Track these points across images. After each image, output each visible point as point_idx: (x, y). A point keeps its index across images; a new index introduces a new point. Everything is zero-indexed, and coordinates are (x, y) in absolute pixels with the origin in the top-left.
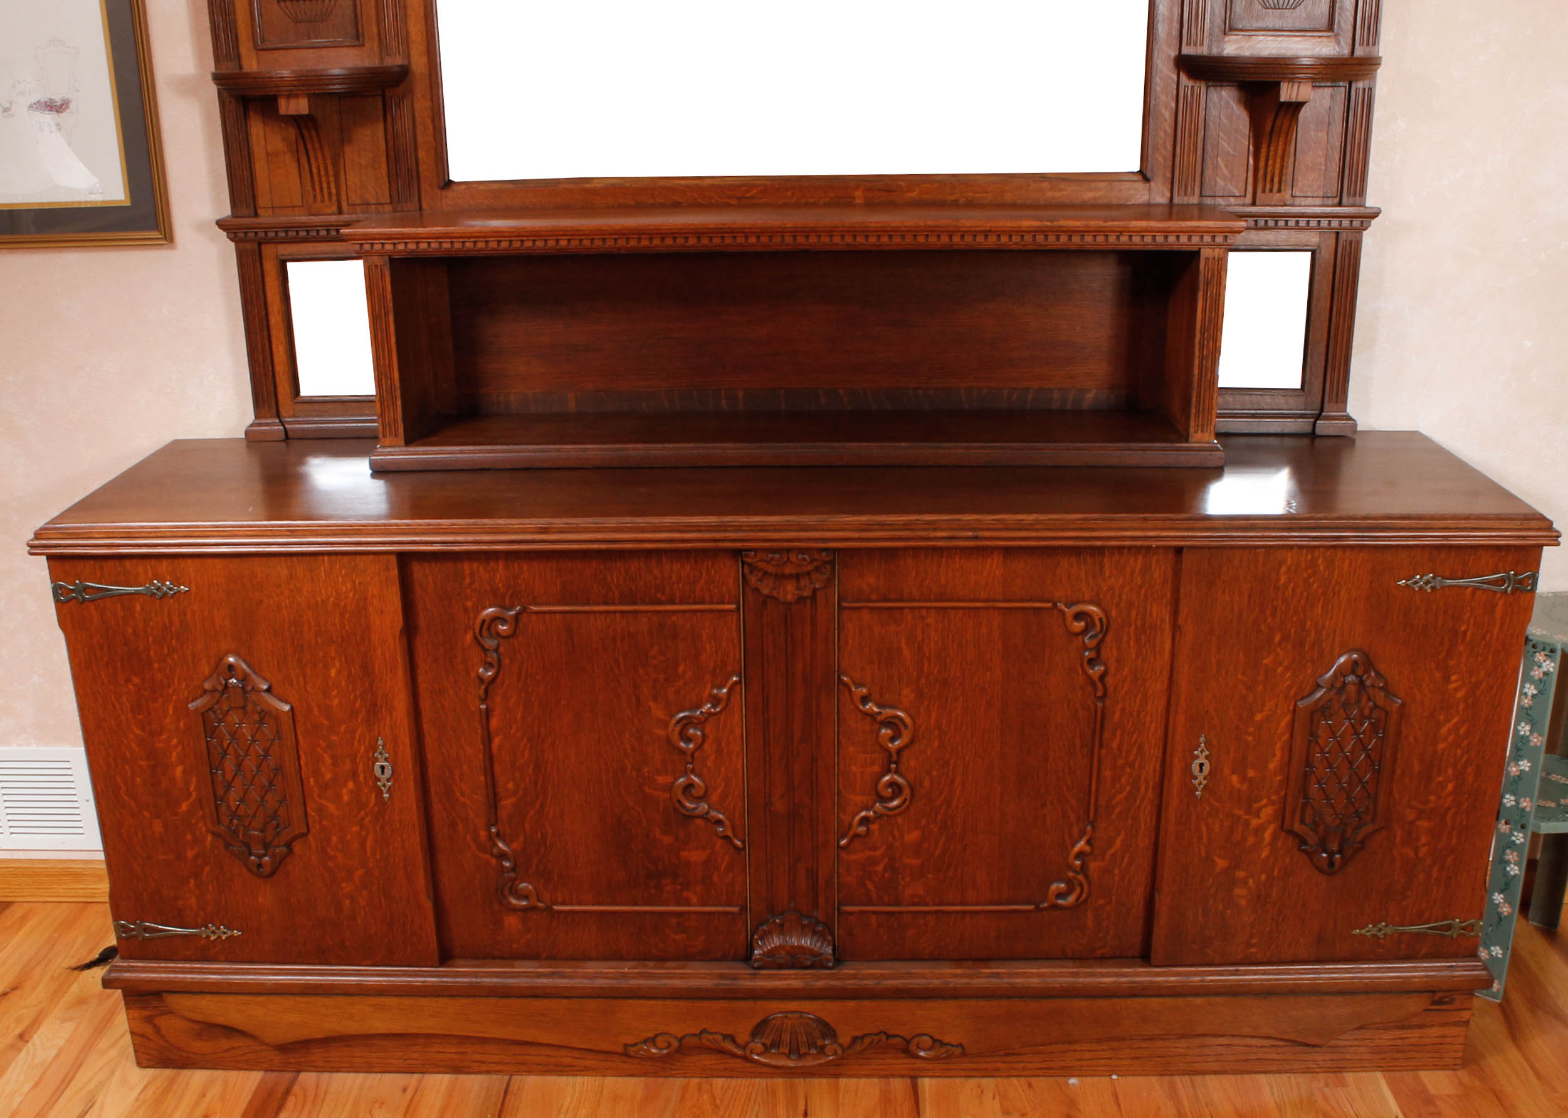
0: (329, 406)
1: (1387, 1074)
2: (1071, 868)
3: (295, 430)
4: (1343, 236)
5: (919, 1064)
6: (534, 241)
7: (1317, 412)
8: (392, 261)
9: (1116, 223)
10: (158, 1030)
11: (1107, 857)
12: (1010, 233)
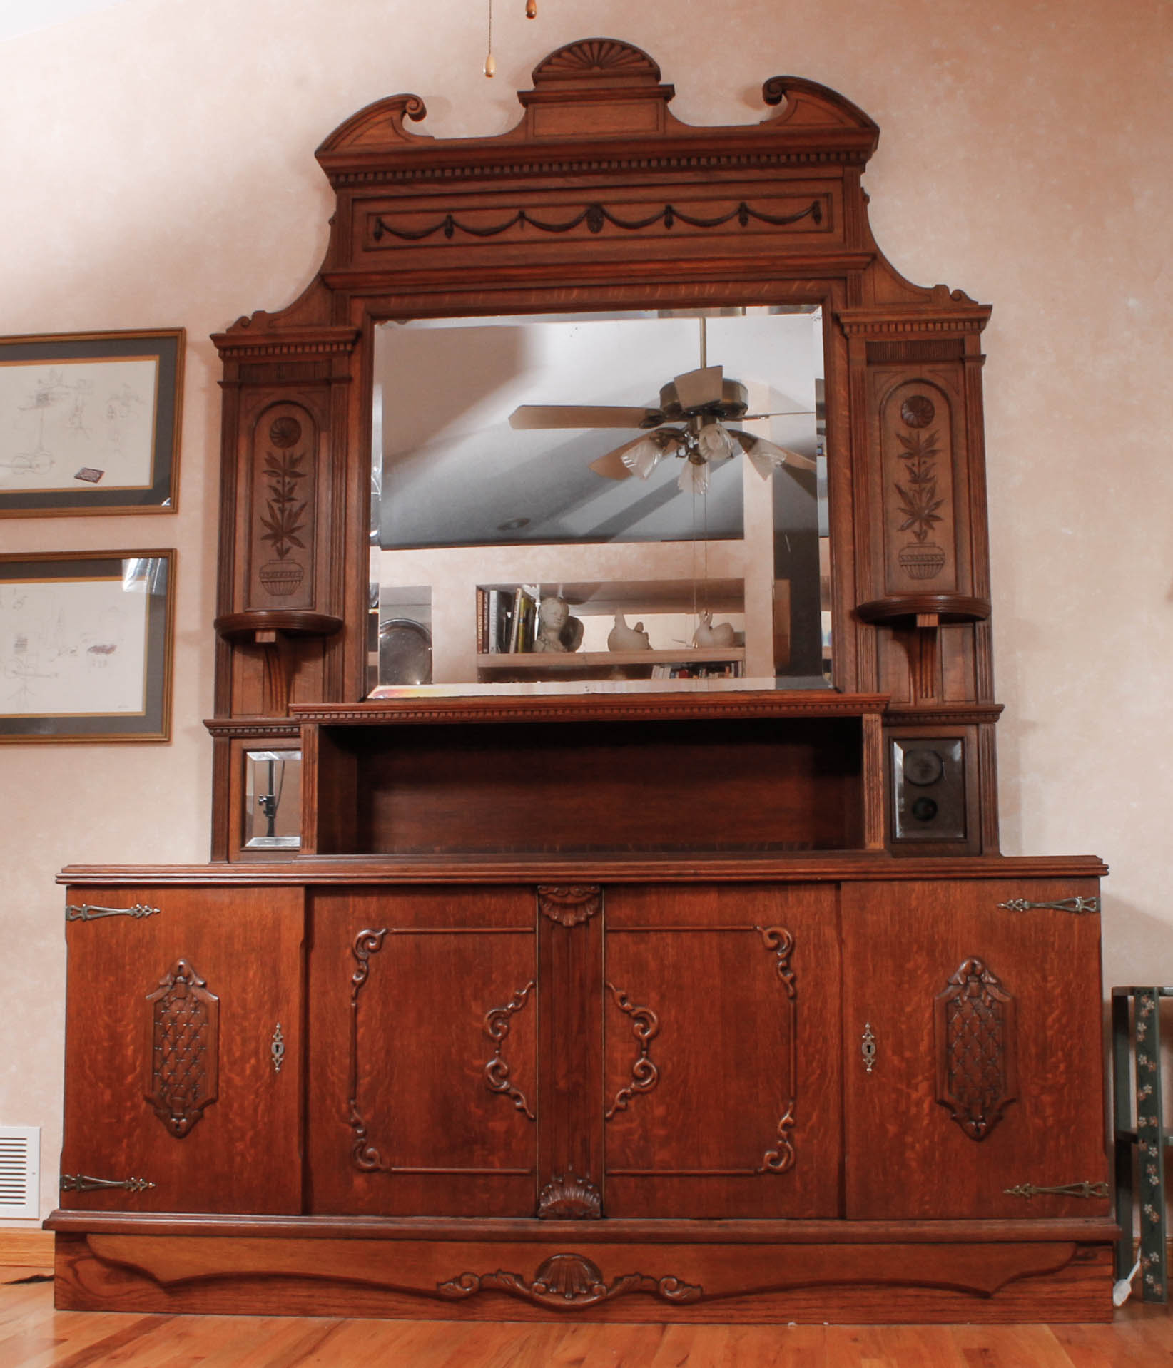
1: (1052, 1325)
2: (780, 1137)
4: (982, 727)
10: (76, 1273)
11: (807, 1130)
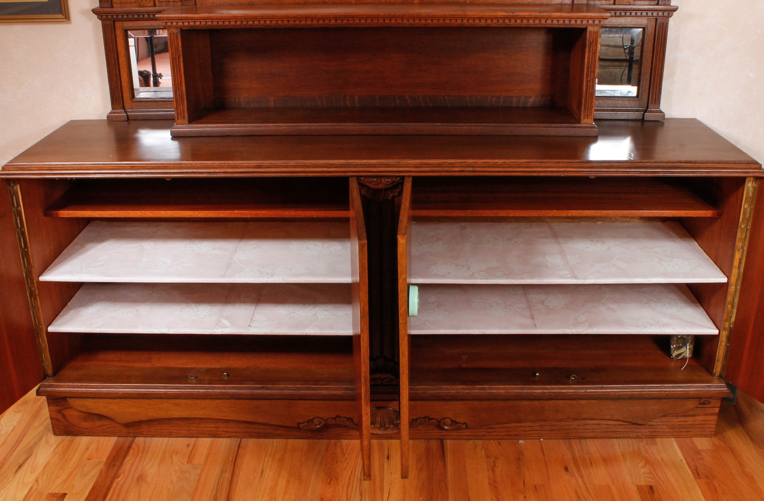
0: (149, 103)
1: (677, 439)
3: (132, 116)
4: (659, 20)
5: (445, 433)
6: (253, 21)
7: (645, 108)
8: (182, 30)
9: (545, 14)
10: (64, 416)
12: (492, 19)
